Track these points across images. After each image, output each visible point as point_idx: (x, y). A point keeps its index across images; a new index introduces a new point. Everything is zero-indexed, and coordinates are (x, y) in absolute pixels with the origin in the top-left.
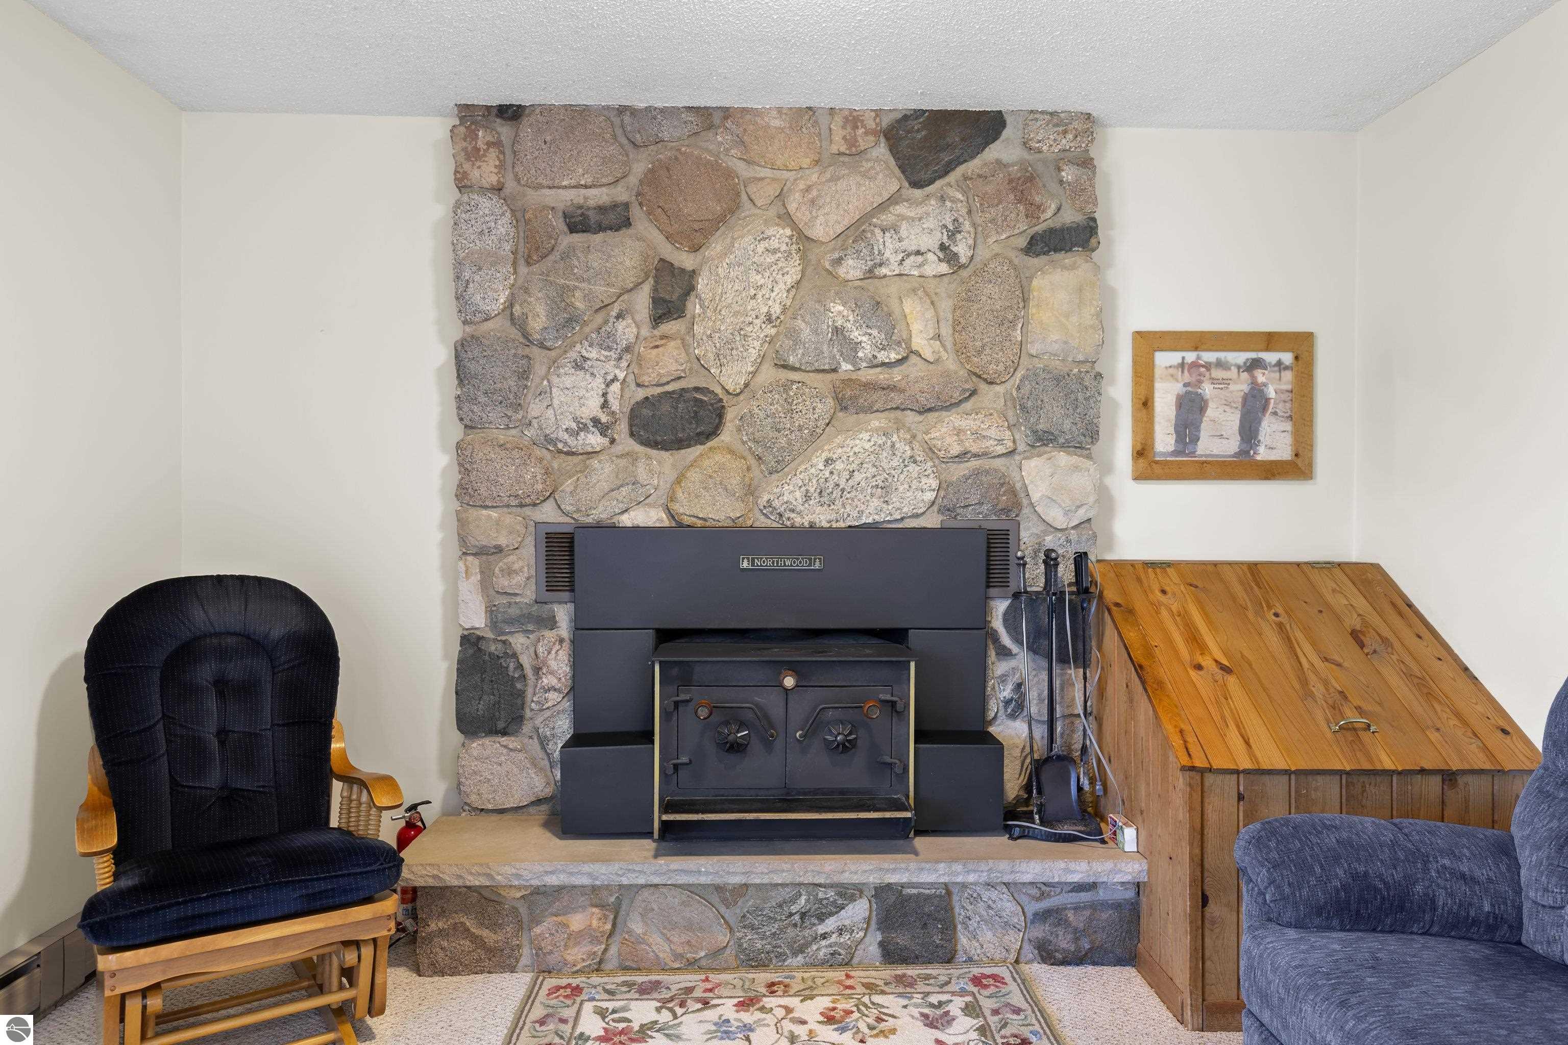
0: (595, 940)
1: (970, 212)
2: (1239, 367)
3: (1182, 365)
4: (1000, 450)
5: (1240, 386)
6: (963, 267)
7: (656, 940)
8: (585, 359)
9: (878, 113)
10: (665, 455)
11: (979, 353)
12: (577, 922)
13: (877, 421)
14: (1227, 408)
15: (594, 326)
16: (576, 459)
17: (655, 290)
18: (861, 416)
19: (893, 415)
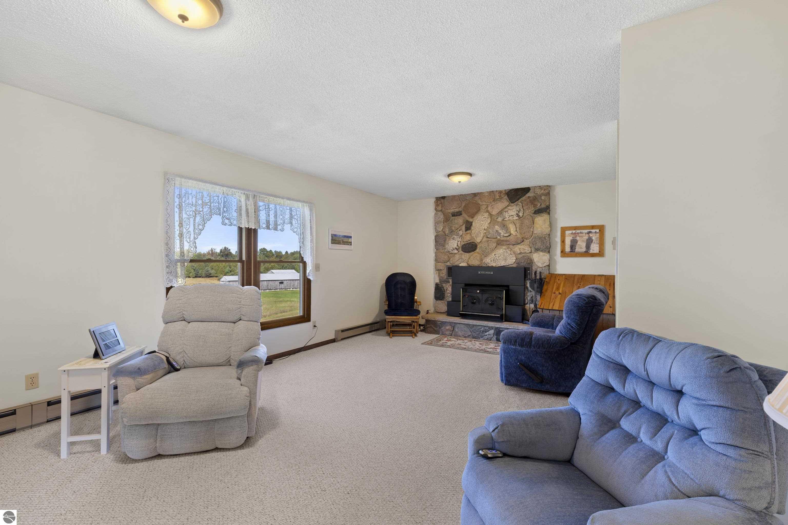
0: (450, 331)
1: (523, 207)
2: (585, 233)
3: (572, 233)
4: (528, 252)
5: (586, 237)
6: (521, 217)
7: (460, 332)
8: (454, 238)
9: (505, 190)
10: (467, 254)
11: (524, 233)
12: (447, 328)
13: (504, 247)
14: (583, 242)
15: (456, 232)
16: (453, 255)
17: (465, 225)
18: (502, 246)
19: (507, 246)
